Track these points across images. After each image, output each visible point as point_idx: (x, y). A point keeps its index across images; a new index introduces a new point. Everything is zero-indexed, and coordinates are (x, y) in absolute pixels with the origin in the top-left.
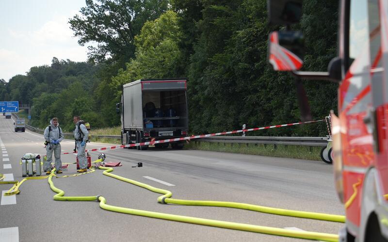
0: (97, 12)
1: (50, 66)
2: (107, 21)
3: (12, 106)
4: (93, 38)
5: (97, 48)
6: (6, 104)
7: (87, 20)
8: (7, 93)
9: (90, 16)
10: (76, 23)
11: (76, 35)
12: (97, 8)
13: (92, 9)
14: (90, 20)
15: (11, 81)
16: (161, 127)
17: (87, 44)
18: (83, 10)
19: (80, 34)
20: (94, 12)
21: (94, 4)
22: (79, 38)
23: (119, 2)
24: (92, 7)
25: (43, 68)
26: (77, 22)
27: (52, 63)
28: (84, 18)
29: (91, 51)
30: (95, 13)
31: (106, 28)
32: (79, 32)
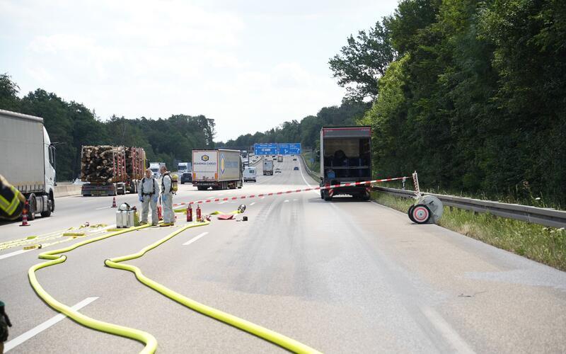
0: (359, 51)
1: (339, 106)
2: (368, 61)
3: (295, 148)
4: (353, 79)
5: (356, 89)
6: (289, 146)
7: (347, 60)
8: (298, 135)
9: (351, 55)
10: (336, 64)
11: (335, 76)
12: (359, 47)
13: (353, 49)
14: (350, 59)
15: (302, 121)
16: (349, 177)
17: (347, 85)
18: (345, 48)
19: (340, 74)
20: (355, 51)
21: (356, 42)
22: (339, 79)
23: (382, 41)
24: (354, 47)
25: (332, 109)
26: (338, 62)
27: (341, 103)
28: (344, 57)
29: (349, 92)
30: (357, 52)
31: (366, 68)
32: (338, 72)
